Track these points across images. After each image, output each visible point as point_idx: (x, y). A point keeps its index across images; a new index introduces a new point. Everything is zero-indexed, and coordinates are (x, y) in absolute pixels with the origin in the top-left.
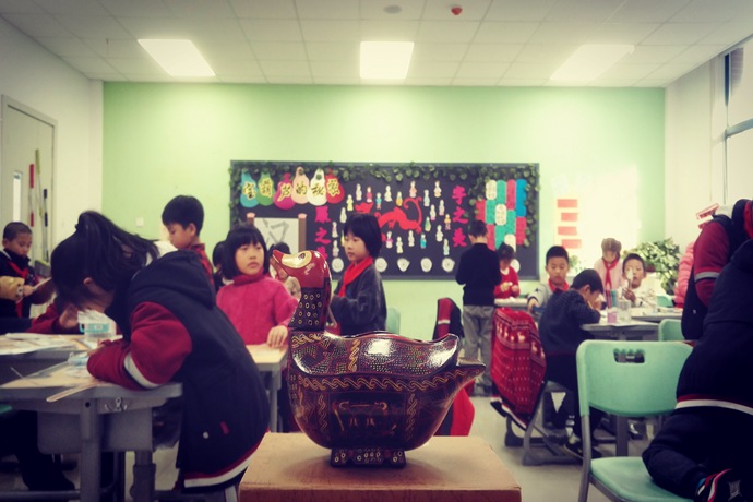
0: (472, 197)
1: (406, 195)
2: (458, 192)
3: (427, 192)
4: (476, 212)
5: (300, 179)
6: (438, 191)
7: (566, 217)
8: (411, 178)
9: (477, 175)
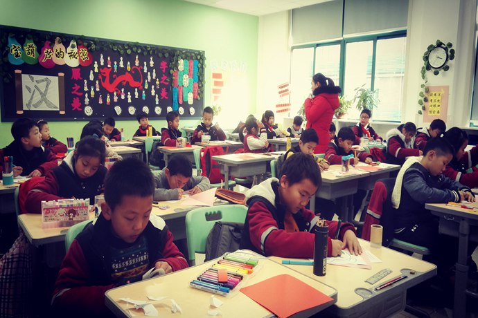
0: (171, 68)
1: (133, 64)
2: (163, 64)
3: (145, 63)
4: (174, 78)
5: (59, 47)
6: (152, 63)
7: (217, 83)
8: (136, 53)
9: (174, 55)
